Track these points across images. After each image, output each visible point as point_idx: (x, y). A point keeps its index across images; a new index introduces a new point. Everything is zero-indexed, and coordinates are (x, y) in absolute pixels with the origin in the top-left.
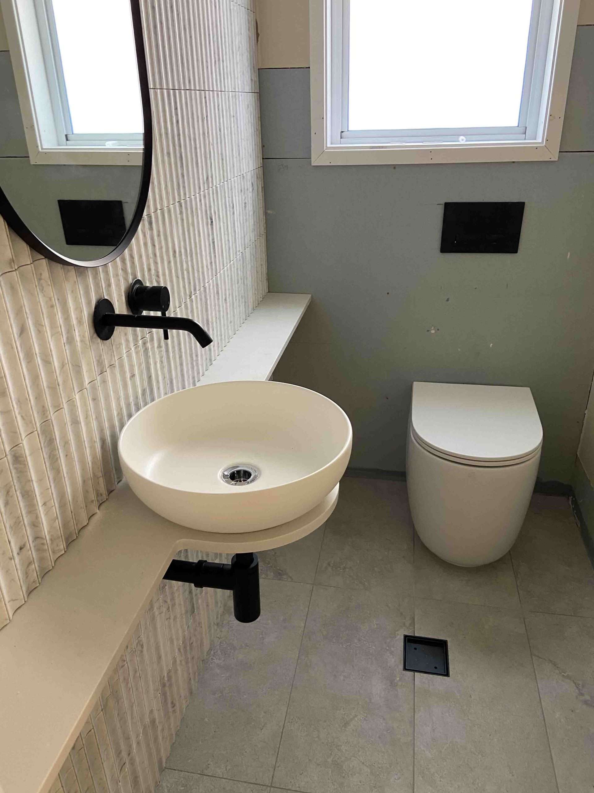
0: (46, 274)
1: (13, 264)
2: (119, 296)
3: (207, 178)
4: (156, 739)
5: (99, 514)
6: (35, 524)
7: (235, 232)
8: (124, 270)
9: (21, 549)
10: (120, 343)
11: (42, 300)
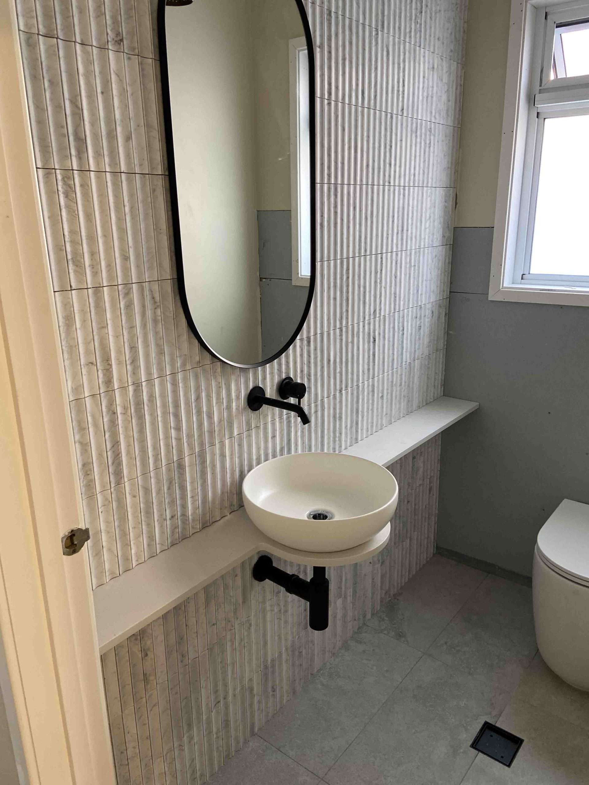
0: (219, 370)
1: (199, 364)
2: (272, 386)
3: (375, 311)
4: (251, 705)
5: (229, 517)
6: (184, 506)
7: (403, 348)
8: (280, 370)
9: (172, 517)
10: (266, 415)
11: (214, 383)
